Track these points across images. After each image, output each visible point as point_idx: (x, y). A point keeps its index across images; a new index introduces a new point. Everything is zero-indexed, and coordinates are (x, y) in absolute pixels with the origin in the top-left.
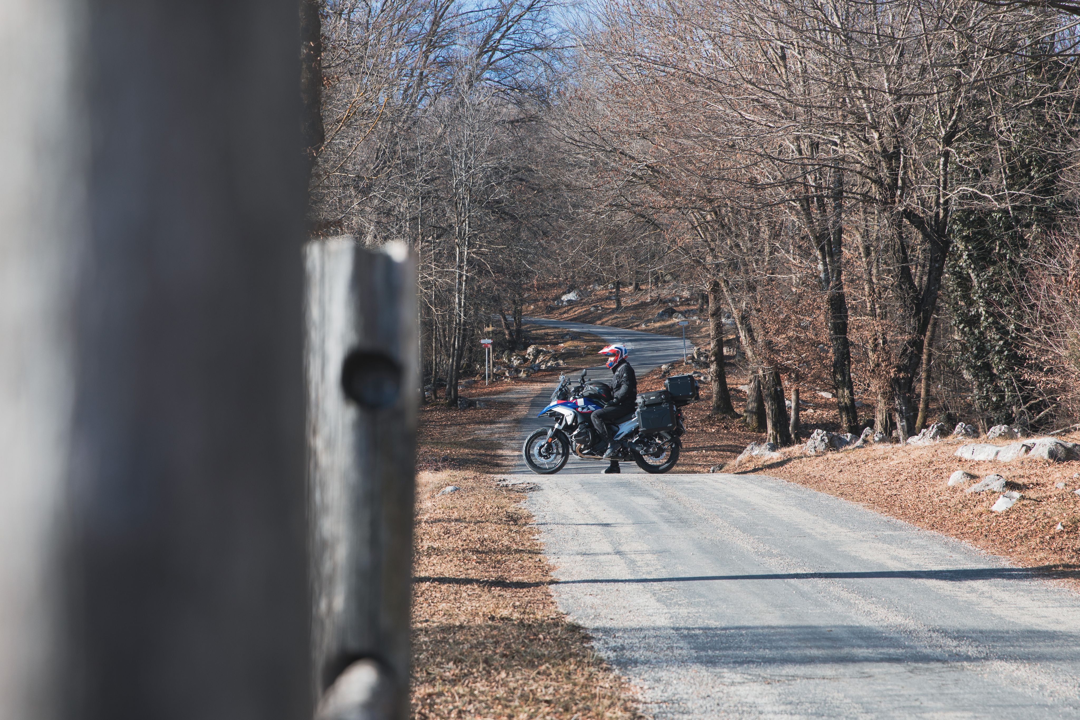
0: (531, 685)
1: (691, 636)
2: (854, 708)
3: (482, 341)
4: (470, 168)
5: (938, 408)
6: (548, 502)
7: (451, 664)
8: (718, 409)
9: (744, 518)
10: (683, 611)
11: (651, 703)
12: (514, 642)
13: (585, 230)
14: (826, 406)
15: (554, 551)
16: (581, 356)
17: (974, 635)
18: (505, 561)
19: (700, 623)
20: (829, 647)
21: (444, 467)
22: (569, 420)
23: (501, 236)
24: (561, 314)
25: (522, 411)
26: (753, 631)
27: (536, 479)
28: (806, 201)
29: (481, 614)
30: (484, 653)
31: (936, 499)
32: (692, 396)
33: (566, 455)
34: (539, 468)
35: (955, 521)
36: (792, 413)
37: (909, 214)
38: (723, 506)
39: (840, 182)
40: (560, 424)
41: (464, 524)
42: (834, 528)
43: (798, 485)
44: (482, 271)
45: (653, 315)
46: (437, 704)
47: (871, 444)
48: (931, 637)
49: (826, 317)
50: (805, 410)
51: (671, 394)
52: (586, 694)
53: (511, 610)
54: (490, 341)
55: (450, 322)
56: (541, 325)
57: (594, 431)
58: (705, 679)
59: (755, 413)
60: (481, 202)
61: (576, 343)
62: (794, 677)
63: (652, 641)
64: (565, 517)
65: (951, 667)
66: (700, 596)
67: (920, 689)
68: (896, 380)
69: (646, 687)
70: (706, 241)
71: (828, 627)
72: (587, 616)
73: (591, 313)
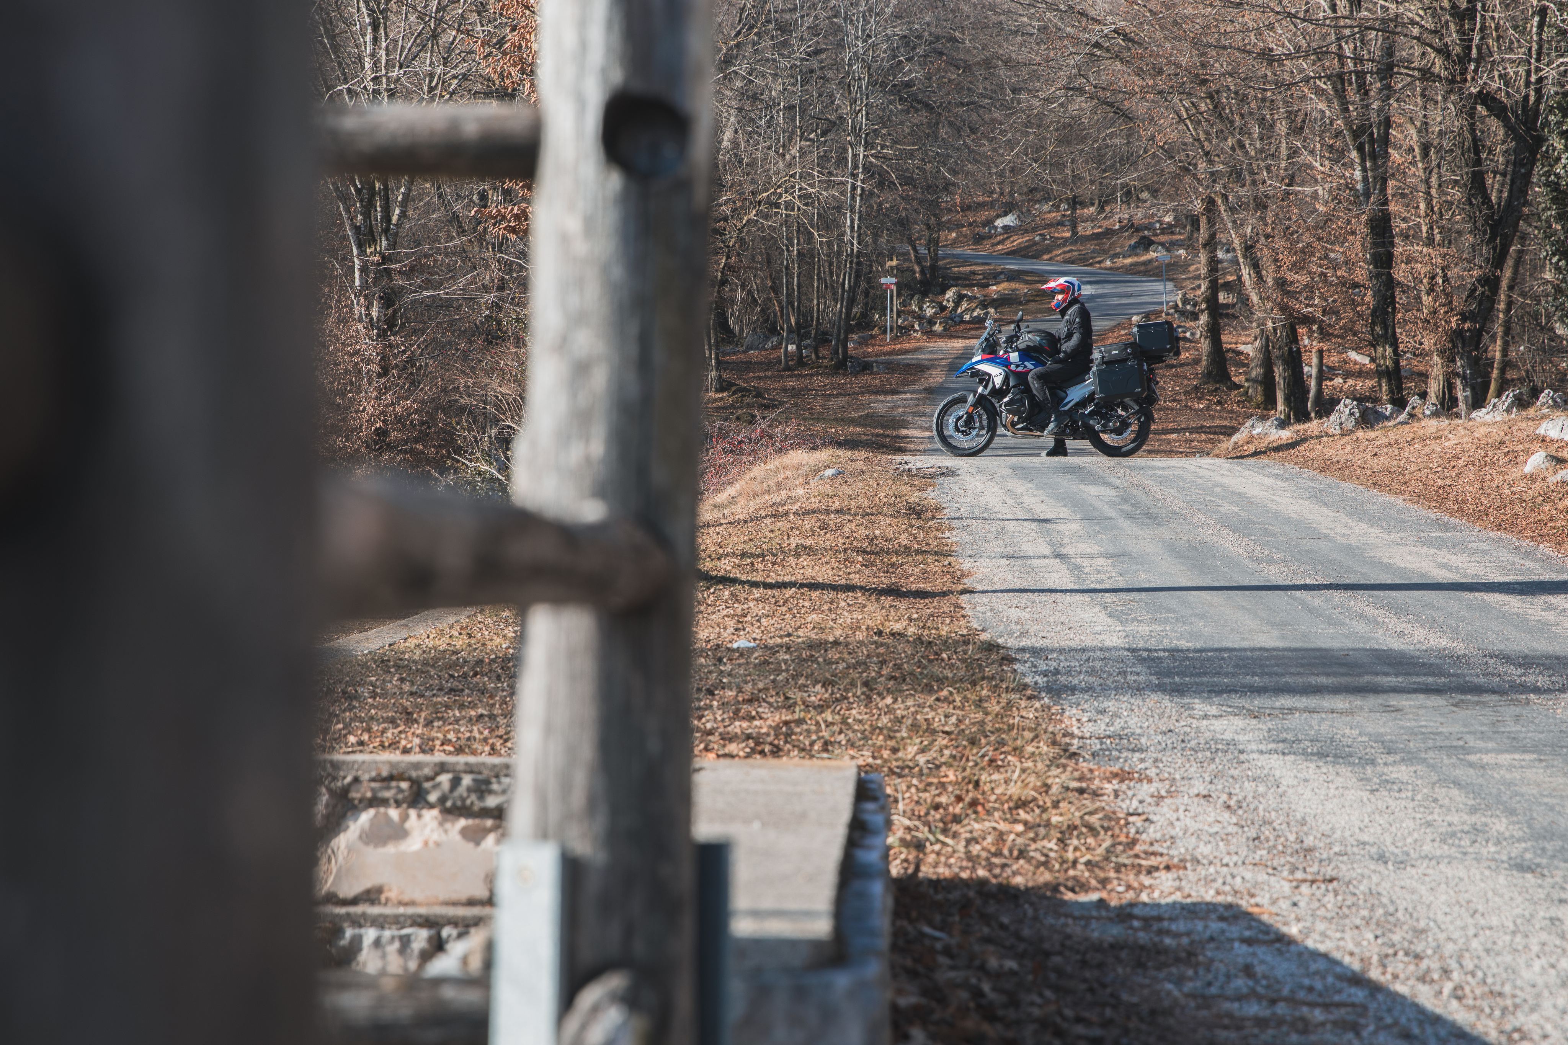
0: (927, 713)
1: (1153, 660)
2: (1372, 747)
3: (883, 280)
4: (869, 36)
5: (1519, 379)
6: (965, 490)
7: (818, 687)
8: (1209, 376)
9: (1237, 513)
10: (1144, 629)
11: (1090, 738)
12: (908, 662)
13: (1028, 124)
14: (1361, 374)
15: (970, 553)
16: (1020, 303)
17: (1548, 662)
18: (902, 565)
19: (1166, 643)
20: (1343, 675)
21: (824, 445)
22: (998, 381)
23: (912, 133)
24: (994, 245)
25: (937, 377)
26: (1239, 654)
27: (949, 461)
28: (1339, 79)
29: (863, 627)
30: (865, 675)
31: (1506, 491)
32: (1169, 351)
33: (992, 429)
34: (955, 447)
35: (1531, 520)
36: (1313, 384)
37: (1485, 98)
38: (1208, 498)
39: (1389, 51)
40: (986, 387)
41: (848, 517)
42: (1361, 528)
43: (1315, 473)
44: (883, 183)
45: (1122, 247)
46: (796, 734)
47: (1419, 420)
48: (1486, 663)
49: (1363, 245)
50: (1331, 380)
51: (1140, 346)
52: (1001, 726)
53: (905, 624)
54: (894, 280)
55: (839, 253)
56: (965, 261)
57: (1032, 397)
58: (1168, 710)
59: (1261, 383)
60: (883, 85)
61: (1014, 285)
62: (1291, 710)
63: (1098, 664)
64: (987, 510)
65: (1512, 700)
66: (1169, 610)
67: (1465, 726)
68: (1458, 334)
69: (1085, 719)
70: (1199, 140)
71: (1343, 650)
72: (1011, 634)
73: (1036, 244)
